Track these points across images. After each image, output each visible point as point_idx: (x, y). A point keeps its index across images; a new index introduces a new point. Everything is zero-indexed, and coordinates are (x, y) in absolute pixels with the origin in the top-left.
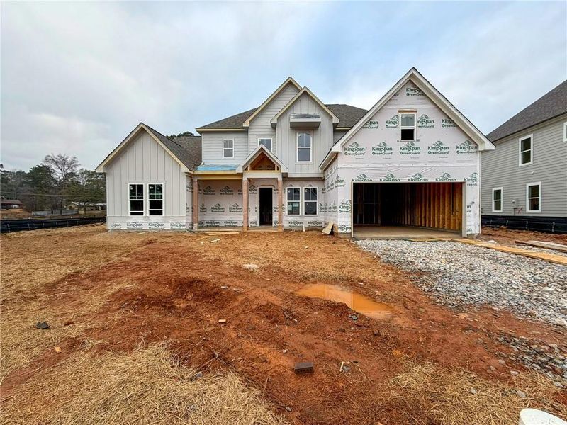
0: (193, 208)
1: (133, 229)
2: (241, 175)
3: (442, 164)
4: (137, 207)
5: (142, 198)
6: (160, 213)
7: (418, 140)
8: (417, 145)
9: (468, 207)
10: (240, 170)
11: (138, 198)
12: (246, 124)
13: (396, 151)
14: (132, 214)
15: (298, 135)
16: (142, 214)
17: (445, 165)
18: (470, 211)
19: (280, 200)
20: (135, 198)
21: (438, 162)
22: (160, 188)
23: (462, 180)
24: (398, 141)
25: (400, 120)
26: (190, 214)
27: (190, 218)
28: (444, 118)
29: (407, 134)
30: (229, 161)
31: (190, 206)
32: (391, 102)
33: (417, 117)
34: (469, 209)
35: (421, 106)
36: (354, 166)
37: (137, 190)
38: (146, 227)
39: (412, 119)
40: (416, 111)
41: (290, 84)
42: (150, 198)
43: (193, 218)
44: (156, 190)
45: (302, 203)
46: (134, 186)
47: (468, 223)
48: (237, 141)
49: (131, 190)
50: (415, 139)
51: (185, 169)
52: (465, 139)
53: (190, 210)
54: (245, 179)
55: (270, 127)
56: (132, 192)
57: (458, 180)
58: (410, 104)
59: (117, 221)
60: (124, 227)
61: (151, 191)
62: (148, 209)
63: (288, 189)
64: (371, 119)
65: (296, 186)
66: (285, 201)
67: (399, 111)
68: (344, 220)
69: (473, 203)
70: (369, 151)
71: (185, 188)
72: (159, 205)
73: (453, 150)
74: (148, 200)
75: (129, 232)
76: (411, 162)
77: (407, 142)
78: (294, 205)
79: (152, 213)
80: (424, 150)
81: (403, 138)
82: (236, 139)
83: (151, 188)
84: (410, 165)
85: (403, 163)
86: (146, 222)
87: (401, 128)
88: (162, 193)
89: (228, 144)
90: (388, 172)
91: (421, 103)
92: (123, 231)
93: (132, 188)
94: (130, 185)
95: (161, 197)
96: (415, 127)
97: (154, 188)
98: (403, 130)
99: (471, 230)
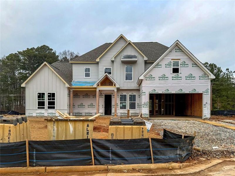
0: (70, 105)
2: (96, 88)
3: (192, 85)
4: (41, 104)
5: (44, 100)
6: (54, 108)
7: (181, 73)
8: (180, 75)
9: (204, 105)
10: (95, 86)
11: (42, 100)
12: (98, 60)
13: (170, 78)
14: (38, 108)
15: (125, 66)
16: (44, 108)
18: (206, 107)
19: (116, 101)
20: (40, 100)
21: (190, 84)
22: (53, 95)
23: (202, 92)
24: (171, 74)
25: (172, 64)
26: (68, 108)
27: (68, 110)
28: (193, 63)
29: (176, 71)
30: (88, 79)
31: (68, 104)
32: (168, 55)
33: (180, 62)
34: (205, 106)
35: (182, 57)
36: (151, 85)
38: (46, 115)
39: (178, 63)
40: (180, 60)
41: (122, 38)
42: (48, 100)
43: (69, 111)
44: (52, 96)
45: (128, 103)
46: (40, 94)
48: (92, 68)
49: (38, 96)
50: (179, 73)
51: (67, 85)
52: (203, 73)
53: (69, 106)
54: (97, 90)
55: (111, 61)
56: (39, 97)
57: (200, 92)
58: (177, 56)
59: (31, 112)
60: (34, 115)
61: (49, 96)
62: (47, 106)
63: (120, 95)
64: (158, 63)
65: (124, 94)
66: (119, 102)
67: (172, 60)
68: (145, 111)
69: (207, 103)
70: (157, 79)
71: (67, 95)
72: (53, 103)
73: (197, 78)
74: (48, 101)
75: (37, 117)
76: (177, 84)
77: (175, 74)
78: (123, 104)
79: (49, 108)
80: (184, 78)
81: (173, 72)
82: (92, 67)
83: (49, 94)
84: (177, 85)
85: (173, 84)
86: (46, 112)
87: (172, 67)
88: (55, 97)
89: (87, 70)
90: (166, 88)
91: (182, 56)
92: (34, 117)
93: (39, 95)
94: (38, 93)
95: (54, 99)
96: (179, 67)
97: (51, 94)
98: (173, 69)
99: (206, 116)
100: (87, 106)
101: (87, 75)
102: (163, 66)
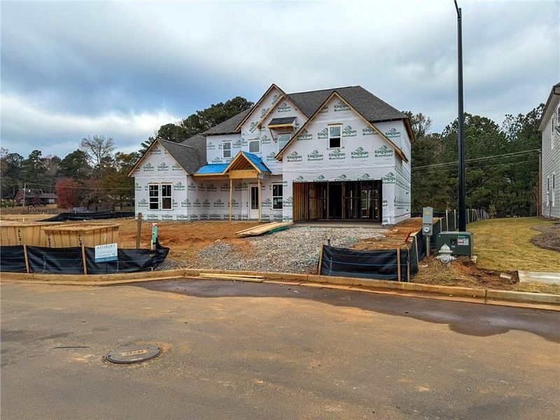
3: (363, 166)
5: (157, 195)
6: (170, 207)
7: (343, 148)
8: (342, 151)
9: (384, 202)
11: (155, 195)
13: (326, 157)
14: (151, 208)
15: (279, 137)
16: (158, 208)
17: (365, 167)
18: (387, 205)
20: (153, 196)
21: (359, 165)
22: (169, 188)
23: (380, 179)
24: (327, 149)
25: (329, 132)
27: (192, 211)
28: (365, 128)
29: (335, 143)
33: (342, 128)
35: (345, 119)
37: (154, 189)
38: (160, 218)
39: (338, 129)
40: (342, 124)
41: (274, 89)
42: (163, 195)
46: (152, 186)
47: (384, 215)
49: (150, 189)
50: (341, 147)
51: (185, 173)
56: (151, 191)
57: (377, 179)
58: (336, 118)
61: (163, 190)
63: (274, 186)
65: (280, 182)
66: (271, 197)
67: (328, 125)
70: (305, 158)
72: (169, 201)
73: (372, 154)
74: (162, 197)
75: (149, 222)
76: (337, 166)
77: (334, 149)
78: (279, 200)
79: (164, 207)
80: (348, 156)
81: (331, 147)
82: (233, 141)
83: (163, 188)
84: (337, 168)
85: (331, 166)
86: (160, 214)
88: (171, 191)
90: (320, 174)
91: (346, 117)
95: (170, 195)
96: (341, 137)
97: (166, 188)
98: (331, 139)
99: (386, 221)
102: (315, 137)
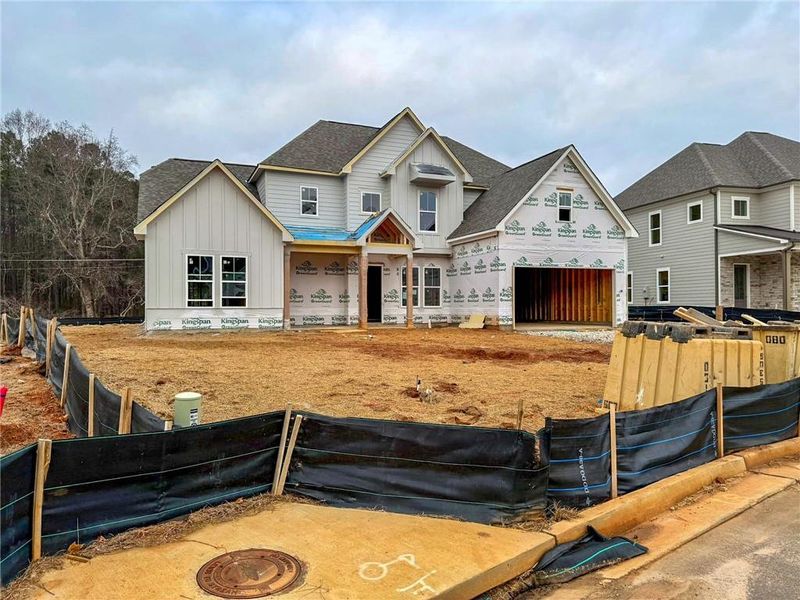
1: (193, 329)
2: (359, 248)
3: (595, 249)
4: (199, 293)
5: (210, 278)
6: (241, 303)
7: (574, 222)
8: (573, 227)
10: (361, 242)
11: (203, 278)
12: (347, 169)
13: (555, 232)
14: (190, 304)
15: (419, 193)
16: (210, 304)
17: (598, 250)
18: (619, 300)
20: (197, 278)
21: (592, 247)
22: (241, 263)
23: (612, 267)
24: (556, 221)
25: (558, 198)
29: (565, 215)
32: (553, 178)
33: (574, 196)
34: (618, 298)
35: (577, 185)
36: (515, 247)
37: (200, 265)
38: (216, 324)
39: (569, 197)
40: (573, 190)
41: (407, 117)
42: (224, 278)
43: (284, 311)
44: (235, 266)
45: (422, 290)
46: (195, 259)
47: (617, 313)
48: (324, 191)
49: (189, 265)
50: (571, 221)
51: (288, 237)
52: (614, 224)
54: (365, 253)
56: (192, 269)
57: (609, 267)
58: (567, 181)
59: (165, 316)
60: (177, 326)
61: (226, 268)
62: (221, 296)
67: (558, 189)
68: (505, 310)
69: (622, 291)
70: (529, 231)
72: (240, 289)
73: (604, 235)
74: (221, 281)
75: (185, 334)
76: (567, 246)
79: (225, 303)
80: (580, 234)
81: (561, 219)
82: (322, 187)
83: (225, 262)
84: (567, 249)
85: (561, 246)
86: (216, 317)
87: (559, 207)
88: (245, 271)
89: (310, 195)
90: (547, 256)
91: (577, 182)
92: (176, 333)
93: (191, 262)
94: (189, 257)
95: (242, 277)
96: (571, 207)
97: (232, 263)
98: (560, 210)
100: (307, 299)
101: (308, 208)
102: (542, 202)
